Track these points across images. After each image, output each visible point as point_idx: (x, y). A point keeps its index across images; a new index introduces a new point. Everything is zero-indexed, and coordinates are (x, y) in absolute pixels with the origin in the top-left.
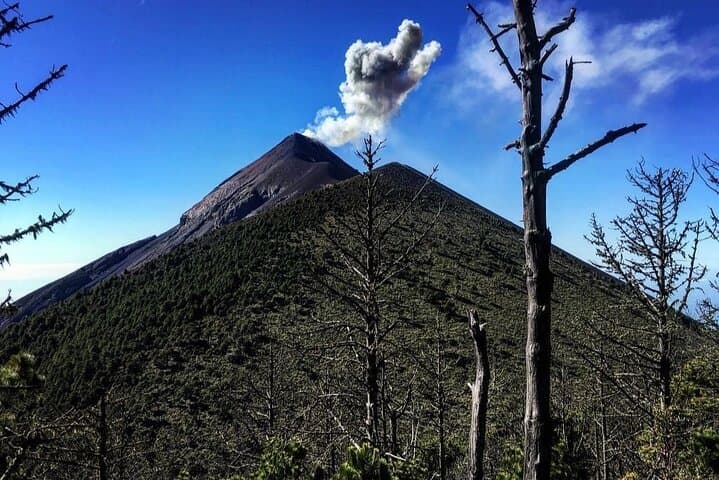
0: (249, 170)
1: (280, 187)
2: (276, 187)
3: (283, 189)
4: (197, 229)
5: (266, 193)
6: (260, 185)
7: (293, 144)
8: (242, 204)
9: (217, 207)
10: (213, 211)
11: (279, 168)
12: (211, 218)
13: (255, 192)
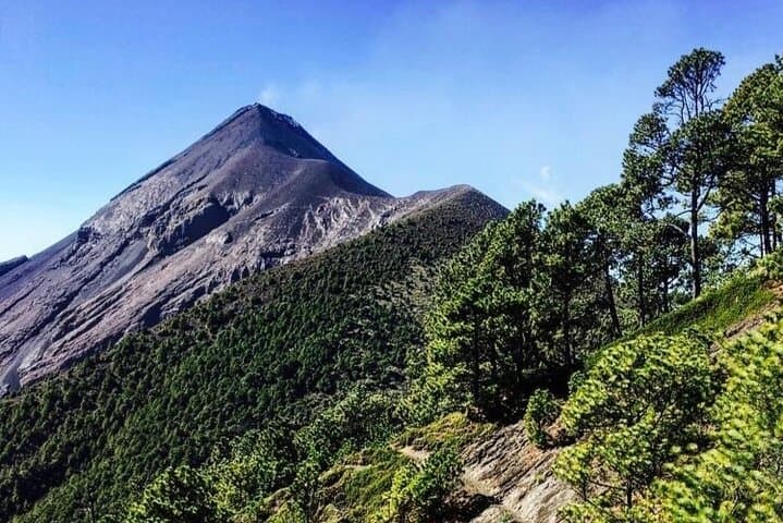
0: (190, 159)
1: (252, 194)
2: (247, 194)
3: (258, 198)
4: (119, 252)
5: (230, 202)
6: (219, 188)
7: (258, 124)
8: (196, 217)
9: (149, 220)
10: (142, 225)
11: (244, 161)
12: (138, 235)
13: (213, 199)
